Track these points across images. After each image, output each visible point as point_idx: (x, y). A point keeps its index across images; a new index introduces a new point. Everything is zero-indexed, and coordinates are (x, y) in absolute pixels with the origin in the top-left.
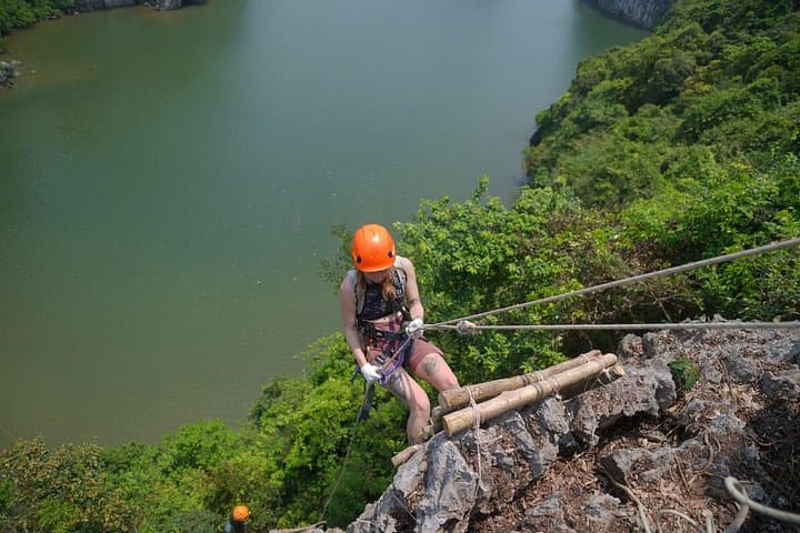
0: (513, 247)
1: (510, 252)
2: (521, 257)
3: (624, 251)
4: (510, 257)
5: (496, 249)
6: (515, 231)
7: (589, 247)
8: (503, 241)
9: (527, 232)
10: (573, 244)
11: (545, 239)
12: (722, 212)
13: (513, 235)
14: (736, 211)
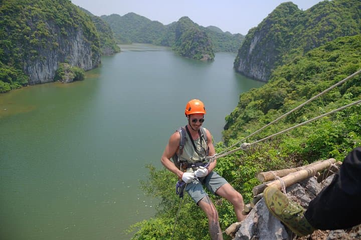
0: (233, 163)
1: (232, 165)
2: (237, 166)
3: (285, 158)
4: (232, 167)
5: (224, 164)
6: (232, 155)
7: (268, 158)
8: (228, 160)
9: (238, 155)
10: (261, 158)
11: (247, 157)
12: (324, 137)
13: (232, 157)
14: (330, 135)
